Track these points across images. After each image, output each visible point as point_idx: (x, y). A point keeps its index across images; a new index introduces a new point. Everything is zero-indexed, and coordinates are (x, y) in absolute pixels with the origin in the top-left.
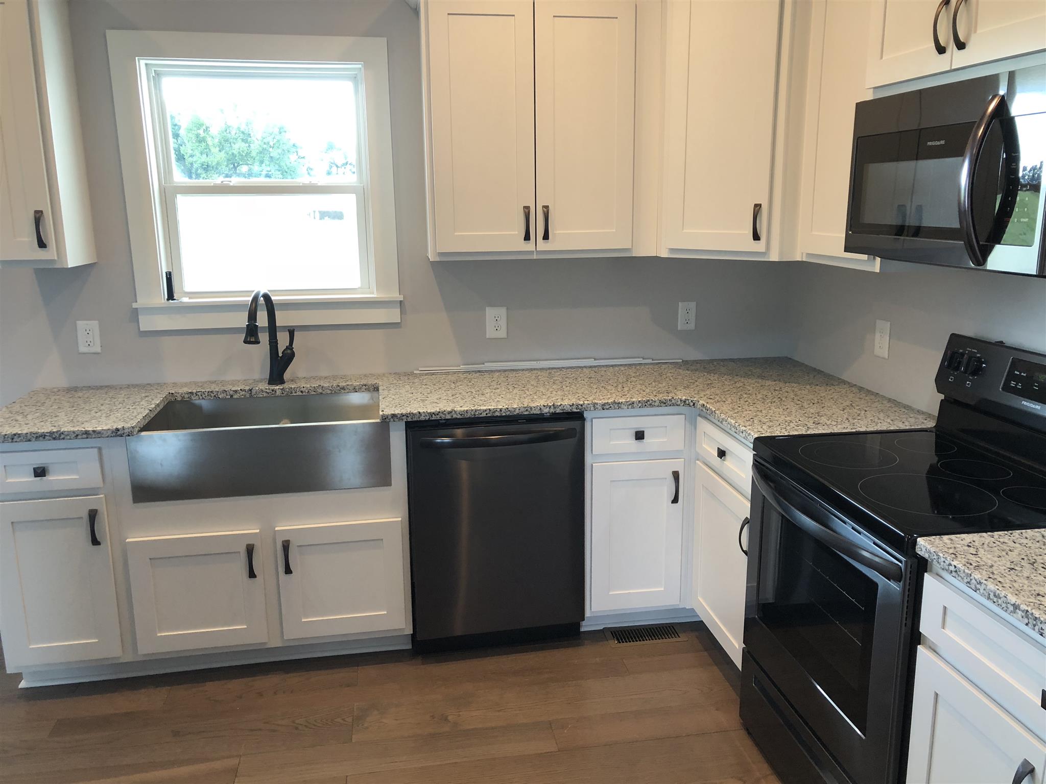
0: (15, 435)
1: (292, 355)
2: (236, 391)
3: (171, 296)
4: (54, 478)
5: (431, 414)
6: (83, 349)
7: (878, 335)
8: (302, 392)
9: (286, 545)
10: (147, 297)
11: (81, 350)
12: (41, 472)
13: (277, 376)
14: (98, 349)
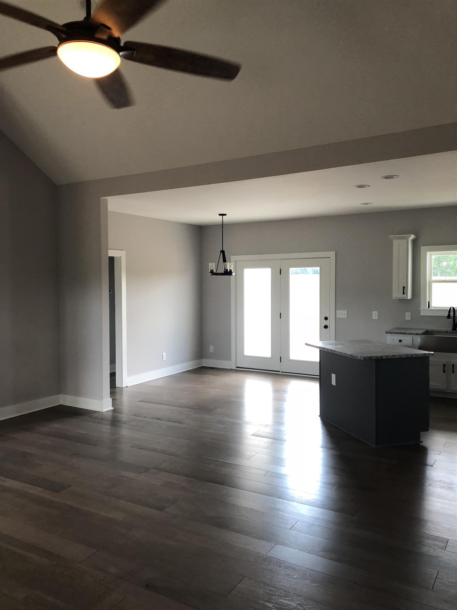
3: (429, 307)
9: (453, 365)
10: (423, 307)
11: (406, 319)
12: (400, 341)
13: (454, 329)
14: (410, 319)
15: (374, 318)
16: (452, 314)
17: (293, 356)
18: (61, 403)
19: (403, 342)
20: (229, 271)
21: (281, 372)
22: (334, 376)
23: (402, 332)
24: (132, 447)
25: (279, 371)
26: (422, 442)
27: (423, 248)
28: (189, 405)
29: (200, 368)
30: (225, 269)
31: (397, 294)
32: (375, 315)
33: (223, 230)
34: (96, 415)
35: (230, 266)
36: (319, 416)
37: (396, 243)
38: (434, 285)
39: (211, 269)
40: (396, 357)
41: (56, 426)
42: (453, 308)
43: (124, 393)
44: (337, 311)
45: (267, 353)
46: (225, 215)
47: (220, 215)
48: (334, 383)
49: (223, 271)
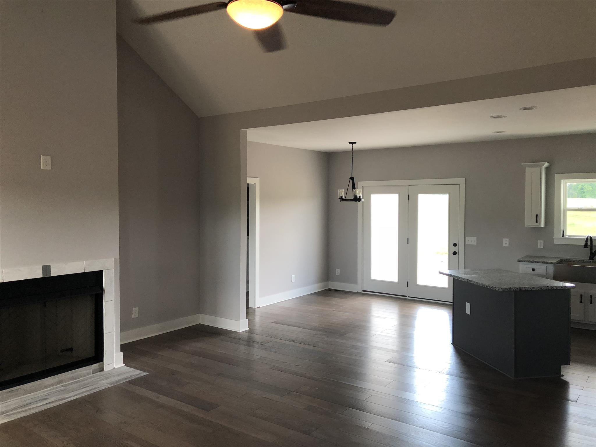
2: (579, 261)
3: (563, 236)
9: (591, 296)
10: (557, 235)
11: (538, 247)
12: (533, 270)
13: (591, 258)
14: (543, 247)
15: (504, 245)
16: (589, 243)
17: (421, 281)
18: (200, 322)
19: (536, 271)
20: (358, 197)
21: (408, 297)
22: (468, 305)
23: (535, 261)
24: (271, 368)
25: (406, 296)
26: (563, 376)
27: (557, 176)
28: (321, 328)
29: (326, 290)
30: (354, 196)
31: (529, 222)
32: (506, 242)
33: (352, 157)
34: (233, 335)
35: (359, 193)
36: (452, 344)
37: (530, 172)
38: (569, 213)
39: (341, 195)
40: (536, 289)
41: (198, 345)
42: (590, 237)
43: (257, 313)
44: (466, 237)
45: (394, 278)
46: (355, 143)
47: (350, 143)
48: (468, 312)
49: (352, 197)
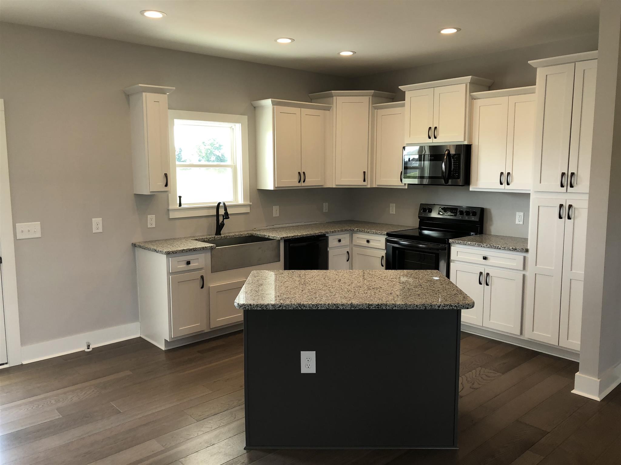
0: (183, 250)
1: (224, 224)
2: (210, 238)
3: (180, 205)
4: (193, 265)
5: (293, 236)
6: (149, 226)
7: (391, 208)
8: (230, 237)
10: (173, 205)
12: (189, 263)
13: (218, 232)
14: (154, 226)
15: (95, 230)
32: (97, 225)
44: (17, 224)
